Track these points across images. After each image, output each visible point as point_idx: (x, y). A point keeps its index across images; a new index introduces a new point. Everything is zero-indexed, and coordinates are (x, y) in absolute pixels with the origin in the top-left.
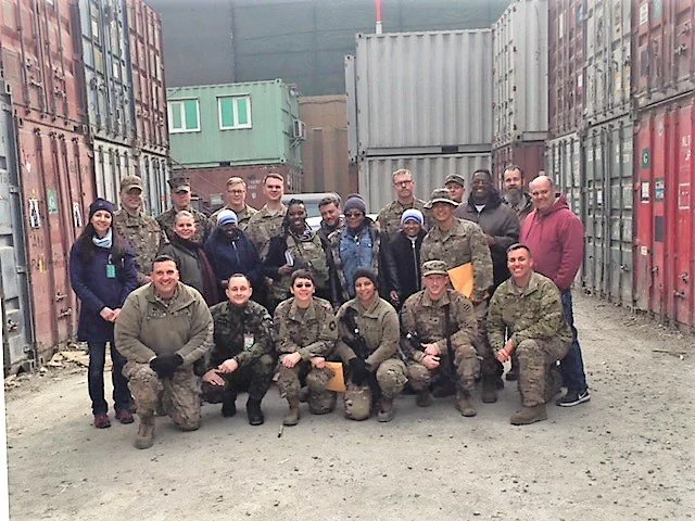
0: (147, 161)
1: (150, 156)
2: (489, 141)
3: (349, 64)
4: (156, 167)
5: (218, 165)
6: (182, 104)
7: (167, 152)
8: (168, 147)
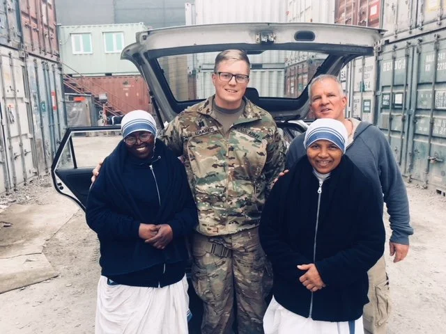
0: (36, 63)
1: (39, 61)
2: (283, 61)
3: (188, 8)
4: (46, 70)
5: (104, 75)
6: (81, 36)
7: (57, 59)
8: (58, 56)
